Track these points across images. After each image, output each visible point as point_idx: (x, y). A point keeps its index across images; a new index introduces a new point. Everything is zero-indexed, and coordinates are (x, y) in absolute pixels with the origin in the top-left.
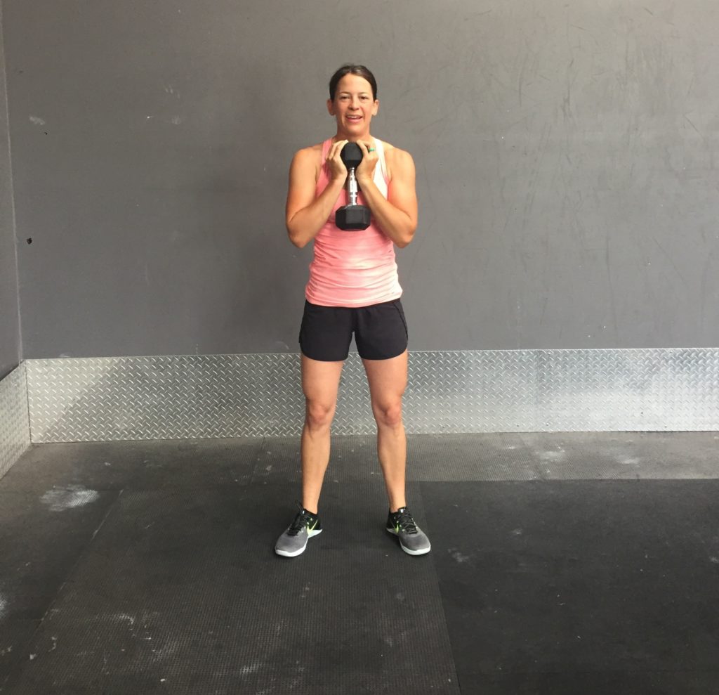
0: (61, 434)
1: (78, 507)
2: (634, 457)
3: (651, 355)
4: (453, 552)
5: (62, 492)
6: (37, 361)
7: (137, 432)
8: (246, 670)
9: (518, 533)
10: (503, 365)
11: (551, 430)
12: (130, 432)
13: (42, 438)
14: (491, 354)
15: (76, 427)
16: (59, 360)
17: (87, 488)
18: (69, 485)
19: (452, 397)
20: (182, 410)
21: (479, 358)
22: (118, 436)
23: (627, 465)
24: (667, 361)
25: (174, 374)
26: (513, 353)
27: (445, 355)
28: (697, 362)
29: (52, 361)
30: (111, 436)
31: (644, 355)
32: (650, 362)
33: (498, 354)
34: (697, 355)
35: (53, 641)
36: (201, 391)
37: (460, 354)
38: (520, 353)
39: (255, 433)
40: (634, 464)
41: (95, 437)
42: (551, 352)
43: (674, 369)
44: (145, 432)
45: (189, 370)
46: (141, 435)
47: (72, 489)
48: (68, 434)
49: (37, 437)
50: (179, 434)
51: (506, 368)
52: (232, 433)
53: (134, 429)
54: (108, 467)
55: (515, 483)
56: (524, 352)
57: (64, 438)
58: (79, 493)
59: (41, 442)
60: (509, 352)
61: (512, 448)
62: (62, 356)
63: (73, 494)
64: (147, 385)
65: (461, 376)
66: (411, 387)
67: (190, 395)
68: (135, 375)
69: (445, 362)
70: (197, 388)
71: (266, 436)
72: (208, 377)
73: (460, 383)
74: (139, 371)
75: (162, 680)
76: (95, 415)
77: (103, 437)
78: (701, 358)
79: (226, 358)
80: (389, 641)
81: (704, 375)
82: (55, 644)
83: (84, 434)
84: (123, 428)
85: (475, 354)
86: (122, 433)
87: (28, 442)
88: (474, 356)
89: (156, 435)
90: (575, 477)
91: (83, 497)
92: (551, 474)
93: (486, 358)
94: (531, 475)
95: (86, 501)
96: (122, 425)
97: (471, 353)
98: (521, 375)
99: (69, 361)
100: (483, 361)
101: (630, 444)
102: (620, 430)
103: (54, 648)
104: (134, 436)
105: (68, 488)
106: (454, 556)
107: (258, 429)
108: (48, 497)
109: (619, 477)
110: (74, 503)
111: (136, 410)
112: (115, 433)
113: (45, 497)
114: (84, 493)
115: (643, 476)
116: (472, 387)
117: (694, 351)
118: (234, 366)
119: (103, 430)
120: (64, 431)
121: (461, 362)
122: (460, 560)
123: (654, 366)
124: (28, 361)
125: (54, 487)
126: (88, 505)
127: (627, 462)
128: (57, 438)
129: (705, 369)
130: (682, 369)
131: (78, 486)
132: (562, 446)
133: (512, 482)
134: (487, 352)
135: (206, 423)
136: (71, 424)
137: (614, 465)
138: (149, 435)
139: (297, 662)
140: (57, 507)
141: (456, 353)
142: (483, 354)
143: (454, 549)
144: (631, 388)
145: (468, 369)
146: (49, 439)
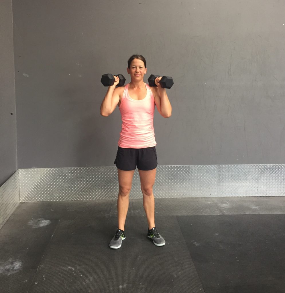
0: (32, 199)
1: (43, 227)
2: (256, 206)
3: (261, 167)
4: (193, 242)
5: (36, 221)
6: (23, 170)
7: (62, 198)
8: (121, 287)
9: (217, 235)
10: (205, 171)
11: (223, 196)
12: (59, 198)
13: (24, 200)
14: (200, 166)
15: (38, 196)
16: (32, 169)
17: (45, 219)
18: (38, 218)
19: (186, 183)
20: (80, 189)
21: (196, 168)
22: (55, 199)
23: (254, 209)
24: (267, 169)
25: (77, 174)
26: (209, 166)
27: (183, 167)
28: (278, 170)
29: (29, 169)
30: (52, 199)
31: (258, 167)
32: (261, 170)
33: (203, 166)
34: (278, 167)
35: (44, 277)
36: (88, 181)
37: (189, 167)
38: (212, 166)
39: (109, 198)
40: (257, 209)
41: (45, 200)
42: (223, 166)
43: (270, 172)
44: (65, 197)
45: (83, 173)
46: (64, 199)
47: (40, 220)
48: (35, 199)
49: (22, 200)
50: (79, 198)
51: (206, 172)
52: (100, 198)
53: (61, 196)
54: (52, 211)
55: (213, 216)
56: (213, 165)
57: (33, 200)
58: (43, 221)
59: (24, 202)
60: (207, 166)
61: (209, 203)
62: (33, 167)
63: (40, 222)
64: (67, 179)
65: (189, 175)
66: (170, 180)
67: (83, 183)
68: (62, 175)
69: (183, 170)
70: (86, 180)
71: (113, 199)
72: (91, 176)
73: (189, 178)
74: (64, 173)
75: (89, 291)
76: (45, 191)
77: (48, 200)
78: (280, 168)
79: (98, 168)
80: (175, 275)
81: (281, 175)
82: (44, 278)
83: (41, 198)
84: (57, 196)
85: (194, 166)
86: (56, 198)
87: (19, 202)
88: (194, 168)
89: (70, 199)
90: (235, 213)
91: (44, 223)
92: (226, 213)
93: (199, 168)
94: (218, 213)
95: (46, 224)
96: (56, 195)
97: (193, 166)
98: (212, 175)
99: (36, 169)
100: (197, 169)
101: (254, 201)
102: (249, 196)
103: (44, 280)
104: (61, 199)
105: (38, 219)
106: (194, 243)
107: (110, 196)
108: (30, 223)
109: (252, 213)
110: (42, 225)
111: (62, 189)
112: (53, 198)
113: (29, 223)
114: (45, 221)
115: (261, 213)
116: (193, 179)
117: (277, 165)
118: (101, 171)
119: (49, 197)
120: (33, 197)
121: (189, 169)
122: (197, 245)
123: (262, 171)
124: (20, 170)
125: (32, 219)
126: (47, 226)
127: (254, 208)
128: (30, 200)
129: (281, 172)
130: (273, 172)
131: (42, 218)
132: (228, 202)
133: (211, 215)
134: (199, 166)
135: (89, 194)
136: (36, 194)
137: (249, 209)
138: (67, 199)
139: (141, 284)
140: (35, 227)
141: (187, 166)
142: (197, 167)
143: (194, 241)
144: (253, 180)
145: (192, 172)
146: (27, 200)
